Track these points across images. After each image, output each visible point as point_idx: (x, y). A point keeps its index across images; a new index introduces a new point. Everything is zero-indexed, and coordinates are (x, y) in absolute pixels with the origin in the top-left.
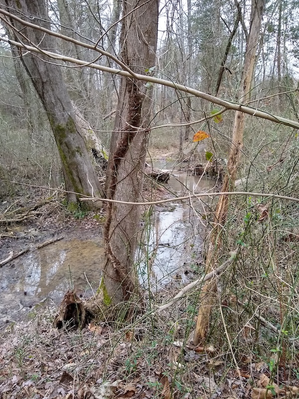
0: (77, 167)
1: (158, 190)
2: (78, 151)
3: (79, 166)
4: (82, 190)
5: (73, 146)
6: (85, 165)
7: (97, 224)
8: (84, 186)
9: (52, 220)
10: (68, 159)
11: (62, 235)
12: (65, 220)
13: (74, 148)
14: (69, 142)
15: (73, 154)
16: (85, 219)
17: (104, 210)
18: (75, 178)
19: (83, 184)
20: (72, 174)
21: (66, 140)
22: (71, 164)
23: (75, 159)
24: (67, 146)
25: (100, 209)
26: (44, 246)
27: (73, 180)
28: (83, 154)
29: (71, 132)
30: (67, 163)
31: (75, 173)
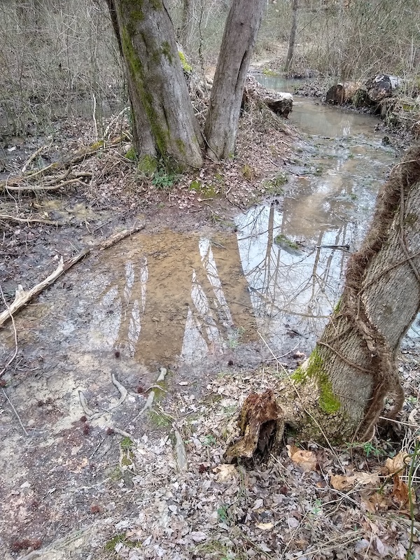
0: (162, 87)
1: (282, 131)
2: (165, 52)
3: (165, 85)
4: (168, 134)
5: (156, 40)
6: (176, 83)
7: (200, 200)
8: (173, 126)
9: (112, 188)
10: (145, 68)
11: (140, 221)
12: (138, 191)
13: (159, 46)
14: (149, 30)
15: (156, 60)
16: (175, 190)
17: (206, 173)
18: (156, 108)
19: (170, 122)
20: (150, 102)
21: (143, 27)
22: (151, 81)
23: (159, 69)
24: (145, 41)
25: (198, 171)
26: (114, 243)
27: (152, 114)
28: (173, 59)
29: (154, 8)
30: (142, 77)
31: (156, 100)
